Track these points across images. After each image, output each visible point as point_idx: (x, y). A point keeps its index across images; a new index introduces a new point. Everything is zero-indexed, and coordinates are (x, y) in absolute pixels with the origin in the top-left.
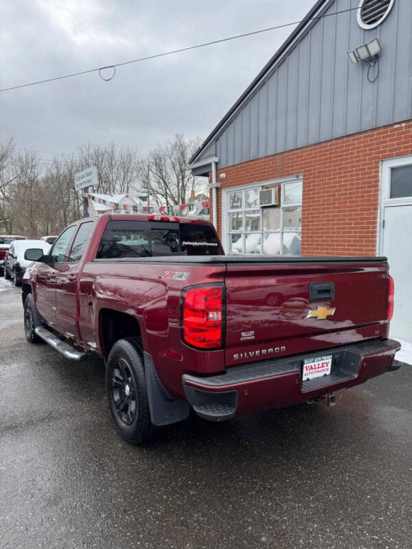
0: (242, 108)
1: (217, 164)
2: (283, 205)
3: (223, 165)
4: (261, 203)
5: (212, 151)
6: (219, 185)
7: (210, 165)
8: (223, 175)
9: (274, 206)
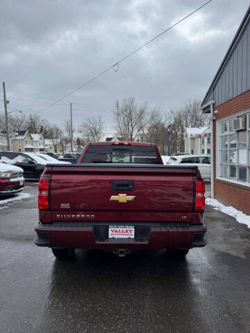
0: (225, 66)
1: (213, 104)
2: (248, 129)
3: (217, 105)
4: (235, 128)
5: (211, 97)
6: (214, 118)
7: (209, 106)
8: (216, 112)
9: (242, 130)
